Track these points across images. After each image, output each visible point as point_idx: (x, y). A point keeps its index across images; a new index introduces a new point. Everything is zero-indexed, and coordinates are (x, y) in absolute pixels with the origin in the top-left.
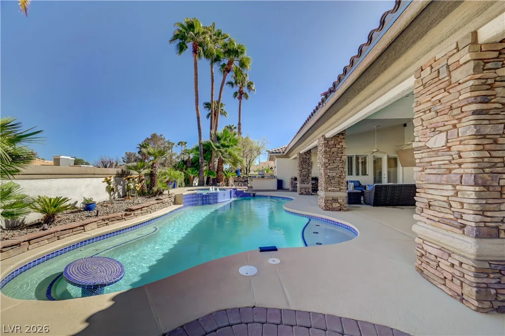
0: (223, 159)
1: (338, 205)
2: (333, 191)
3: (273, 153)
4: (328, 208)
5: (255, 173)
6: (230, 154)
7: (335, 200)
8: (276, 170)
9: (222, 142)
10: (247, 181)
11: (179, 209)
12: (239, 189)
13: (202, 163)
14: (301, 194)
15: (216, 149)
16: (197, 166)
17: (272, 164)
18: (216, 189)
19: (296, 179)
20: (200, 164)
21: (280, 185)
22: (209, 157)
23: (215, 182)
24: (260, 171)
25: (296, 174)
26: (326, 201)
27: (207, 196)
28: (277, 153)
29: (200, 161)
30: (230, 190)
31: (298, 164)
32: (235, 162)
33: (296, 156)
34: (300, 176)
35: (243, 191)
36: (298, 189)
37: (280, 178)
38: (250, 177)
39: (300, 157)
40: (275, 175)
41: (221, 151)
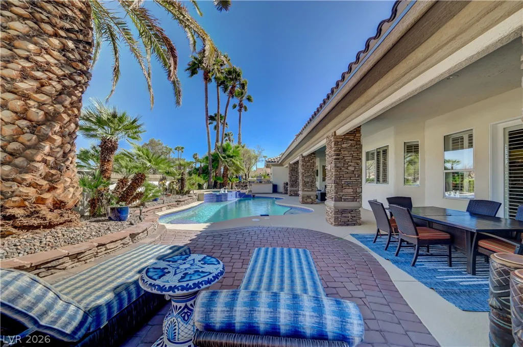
0: (229, 167)
1: (311, 200)
2: (308, 191)
3: (270, 162)
4: (304, 202)
5: (253, 179)
6: (234, 163)
7: (309, 197)
8: (271, 176)
9: (228, 153)
10: (247, 186)
11: (201, 204)
12: (242, 191)
13: (211, 170)
14: (291, 195)
15: (223, 160)
16: (207, 172)
17: (269, 171)
18: (225, 191)
19: (287, 184)
20: (209, 171)
21: (275, 189)
22: (216, 165)
23: (223, 185)
24: (258, 177)
25: (287, 180)
26: (303, 198)
27: (220, 195)
28: (272, 162)
29: (209, 168)
30: (235, 192)
31: (288, 172)
32: (238, 170)
33: (287, 165)
34: (290, 181)
35: (245, 193)
36: (289, 192)
37: (275, 183)
38: (249, 182)
39: (290, 166)
40: (271, 180)
41: (226, 161)
